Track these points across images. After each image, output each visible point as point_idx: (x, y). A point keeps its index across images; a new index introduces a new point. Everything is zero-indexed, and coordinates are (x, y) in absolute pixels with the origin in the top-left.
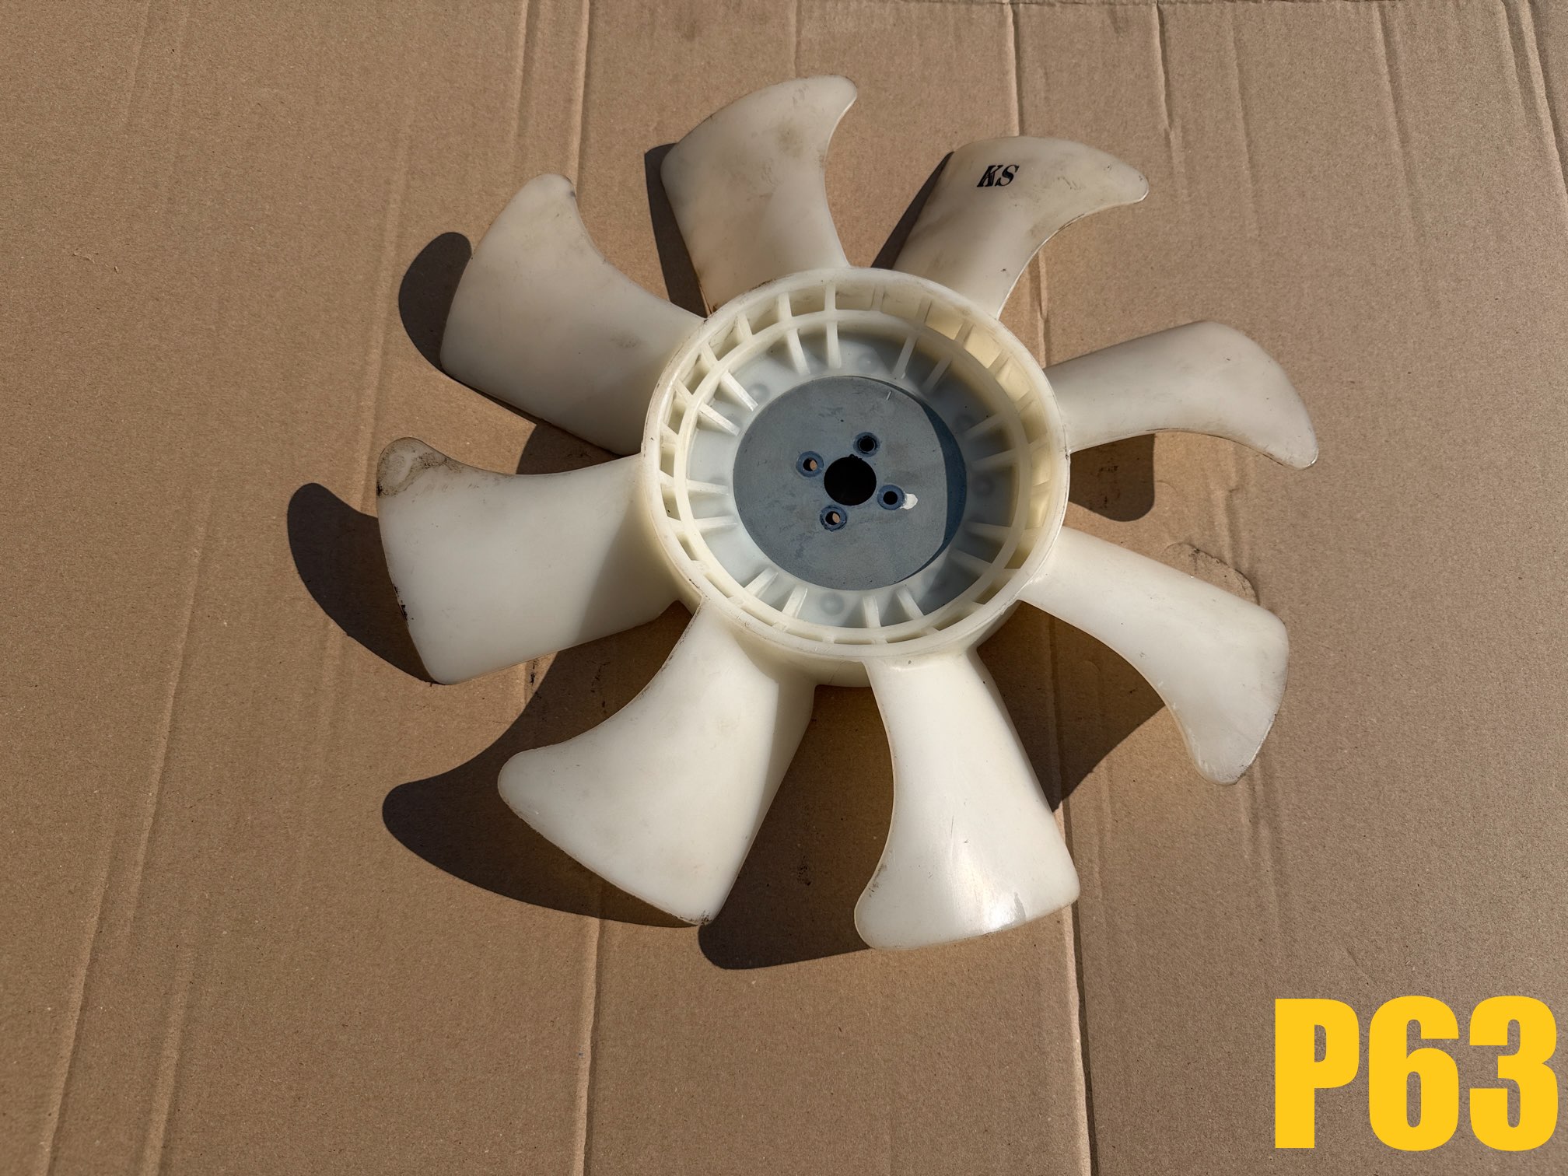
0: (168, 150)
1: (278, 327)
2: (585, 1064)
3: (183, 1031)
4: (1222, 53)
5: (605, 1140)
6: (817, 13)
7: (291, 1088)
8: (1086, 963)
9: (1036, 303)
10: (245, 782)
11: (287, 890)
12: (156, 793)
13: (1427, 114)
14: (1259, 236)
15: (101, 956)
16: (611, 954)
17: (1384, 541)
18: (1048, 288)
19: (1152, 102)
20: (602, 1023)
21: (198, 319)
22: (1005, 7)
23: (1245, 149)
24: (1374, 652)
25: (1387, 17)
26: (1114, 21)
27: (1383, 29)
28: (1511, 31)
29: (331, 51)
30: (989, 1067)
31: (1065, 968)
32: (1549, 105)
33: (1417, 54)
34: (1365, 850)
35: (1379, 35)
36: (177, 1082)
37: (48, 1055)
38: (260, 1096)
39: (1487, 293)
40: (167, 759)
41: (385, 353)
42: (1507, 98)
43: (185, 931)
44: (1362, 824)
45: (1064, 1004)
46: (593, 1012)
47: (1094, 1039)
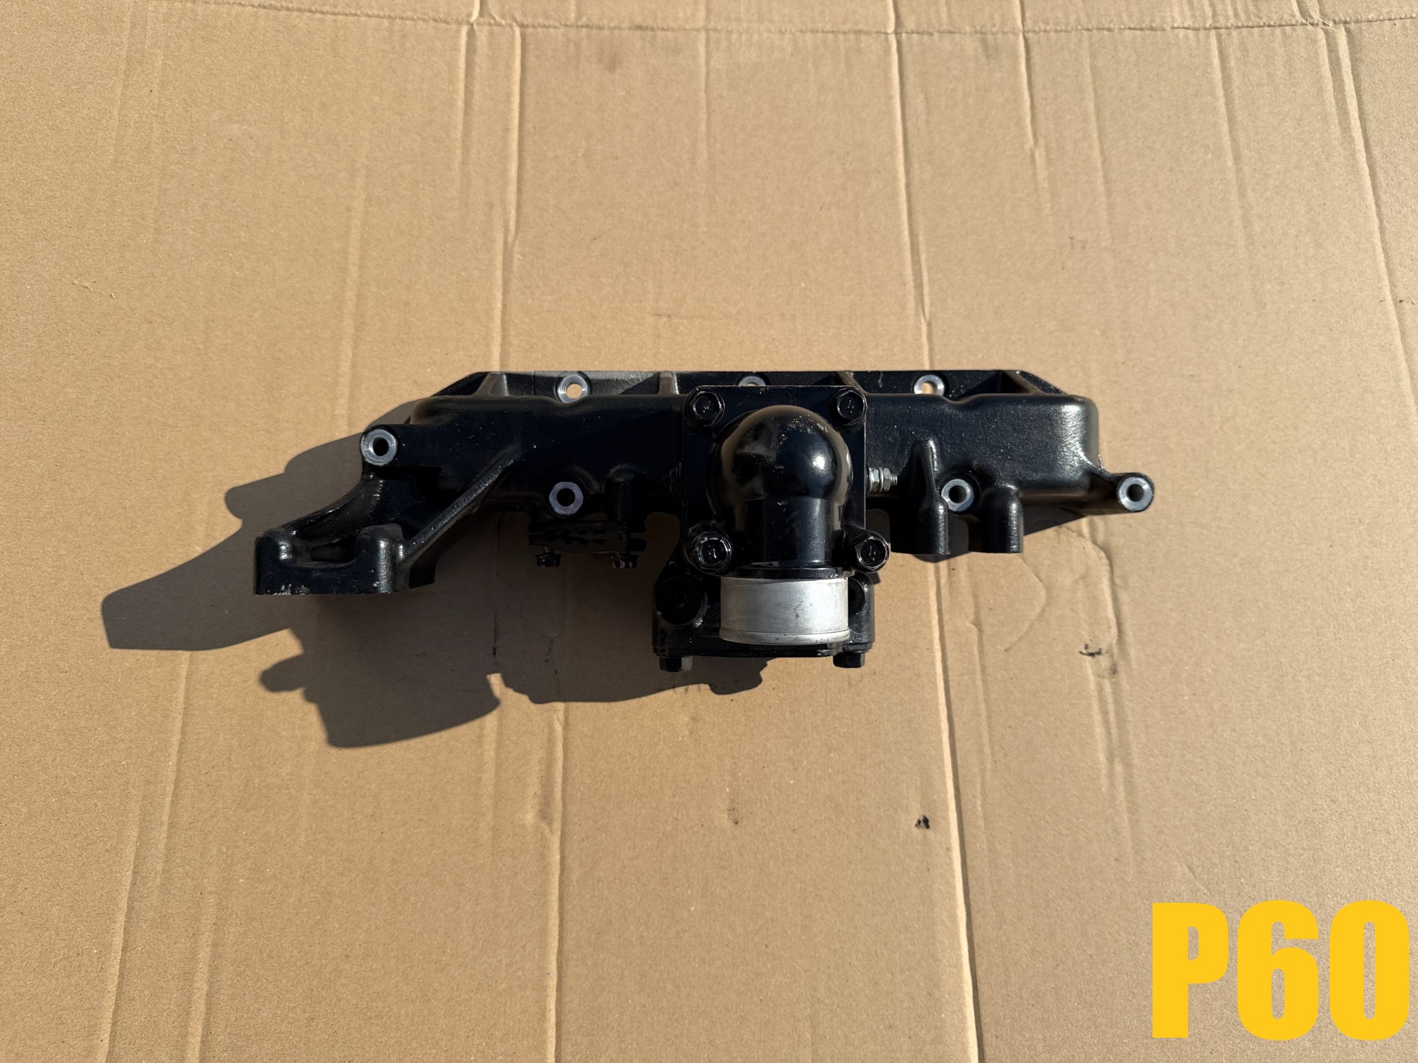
0: (152, 184)
1: (258, 345)
2: (553, 982)
3: (210, 966)
4: (1080, 78)
5: (572, 1045)
6: (724, 44)
7: (305, 1011)
8: (972, 883)
9: (920, 308)
10: (251, 750)
11: (293, 842)
12: (175, 761)
13: (1257, 133)
14: (1112, 245)
15: (137, 905)
16: (571, 888)
17: (1218, 515)
18: (930, 295)
19: (1019, 123)
20: (565, 947)
21: (188, 339)
22: (889, 36)
23: (1099, 166)
24: (1209, 612)
25: (1223, 44)
26: (986, 48)
27: (1219, 56)
28: (1330, 57)
29: (292, 89)
30: (892, 974)
31: (954, 888)
32: (1361, 124)
33: (1249, 78)
34: (1201, 782)
35: (1216, 61)
36: (208, 1009)
37: (97, 991)
38: (279, 1019)
39: (1306, 295)
40: (183, 732)
41: (354, 366)
42: (1325, 119)
43: (207, 880)
44: (1199, 760)
45: (954, 919)
46: (557, 938)
47: (979, 947)
